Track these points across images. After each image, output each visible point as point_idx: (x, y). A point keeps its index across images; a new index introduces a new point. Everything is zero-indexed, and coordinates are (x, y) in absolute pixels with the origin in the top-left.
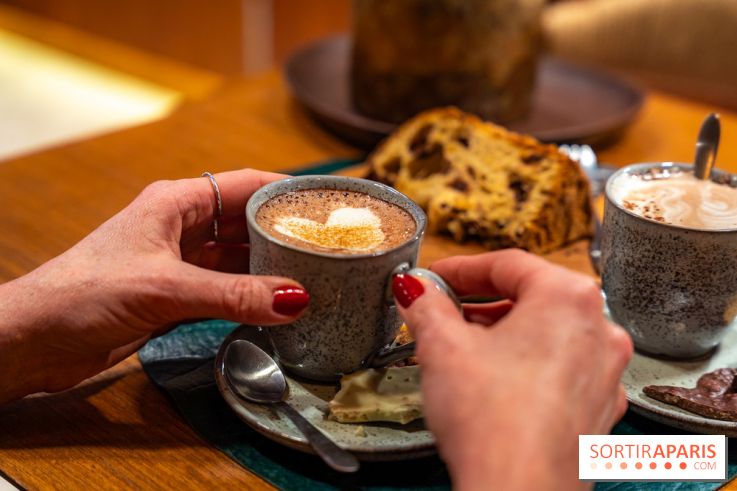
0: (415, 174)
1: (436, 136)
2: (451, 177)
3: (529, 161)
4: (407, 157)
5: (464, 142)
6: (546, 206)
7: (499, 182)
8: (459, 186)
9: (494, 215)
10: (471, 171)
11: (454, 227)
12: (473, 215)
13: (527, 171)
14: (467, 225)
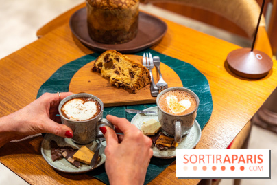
0: (106, 68)
1: (110, 57)
2: (115, 70)
3: (133, 67)
4: (104, 63)
5: (118, 59)
6: (138, 80)
7: (127, 72)
8: (117, 72)
9: (126, 81)
10: (120, 68)
11: (116, 84)
12: (121, 82)
13: (133, 70)
14: (120, 84)
